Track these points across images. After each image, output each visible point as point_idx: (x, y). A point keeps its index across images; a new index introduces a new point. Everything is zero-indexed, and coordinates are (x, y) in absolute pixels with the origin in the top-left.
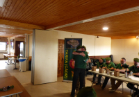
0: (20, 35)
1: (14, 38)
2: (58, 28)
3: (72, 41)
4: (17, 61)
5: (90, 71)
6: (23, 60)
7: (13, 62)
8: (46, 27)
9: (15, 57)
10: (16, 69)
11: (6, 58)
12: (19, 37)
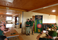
0: (17, 14)
1: (15, 15)
2: (32, 11)
3: (38, 17)
4: (16, 24)
5: (46, 29)
6: (18, 24)
7: (14, 24)
8: (27, 11)
9: (15, 23)
10: (15, 27)
11: (12, 23)
12: (17, 15)
